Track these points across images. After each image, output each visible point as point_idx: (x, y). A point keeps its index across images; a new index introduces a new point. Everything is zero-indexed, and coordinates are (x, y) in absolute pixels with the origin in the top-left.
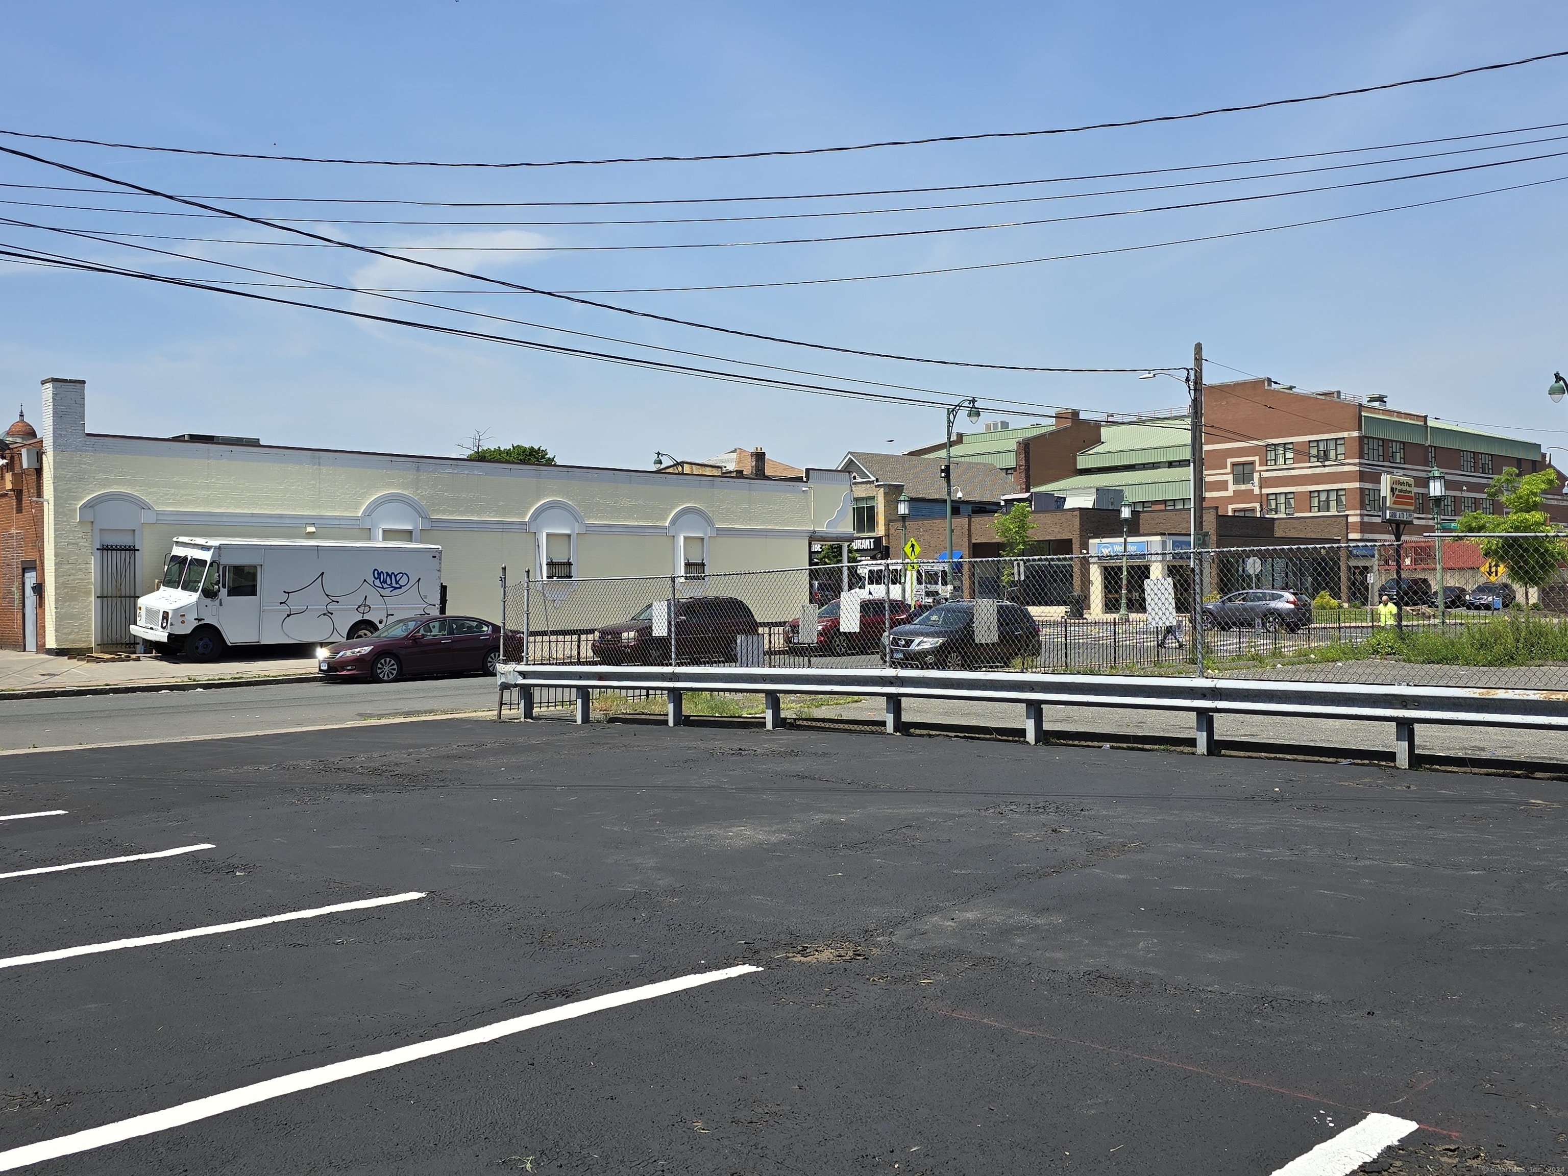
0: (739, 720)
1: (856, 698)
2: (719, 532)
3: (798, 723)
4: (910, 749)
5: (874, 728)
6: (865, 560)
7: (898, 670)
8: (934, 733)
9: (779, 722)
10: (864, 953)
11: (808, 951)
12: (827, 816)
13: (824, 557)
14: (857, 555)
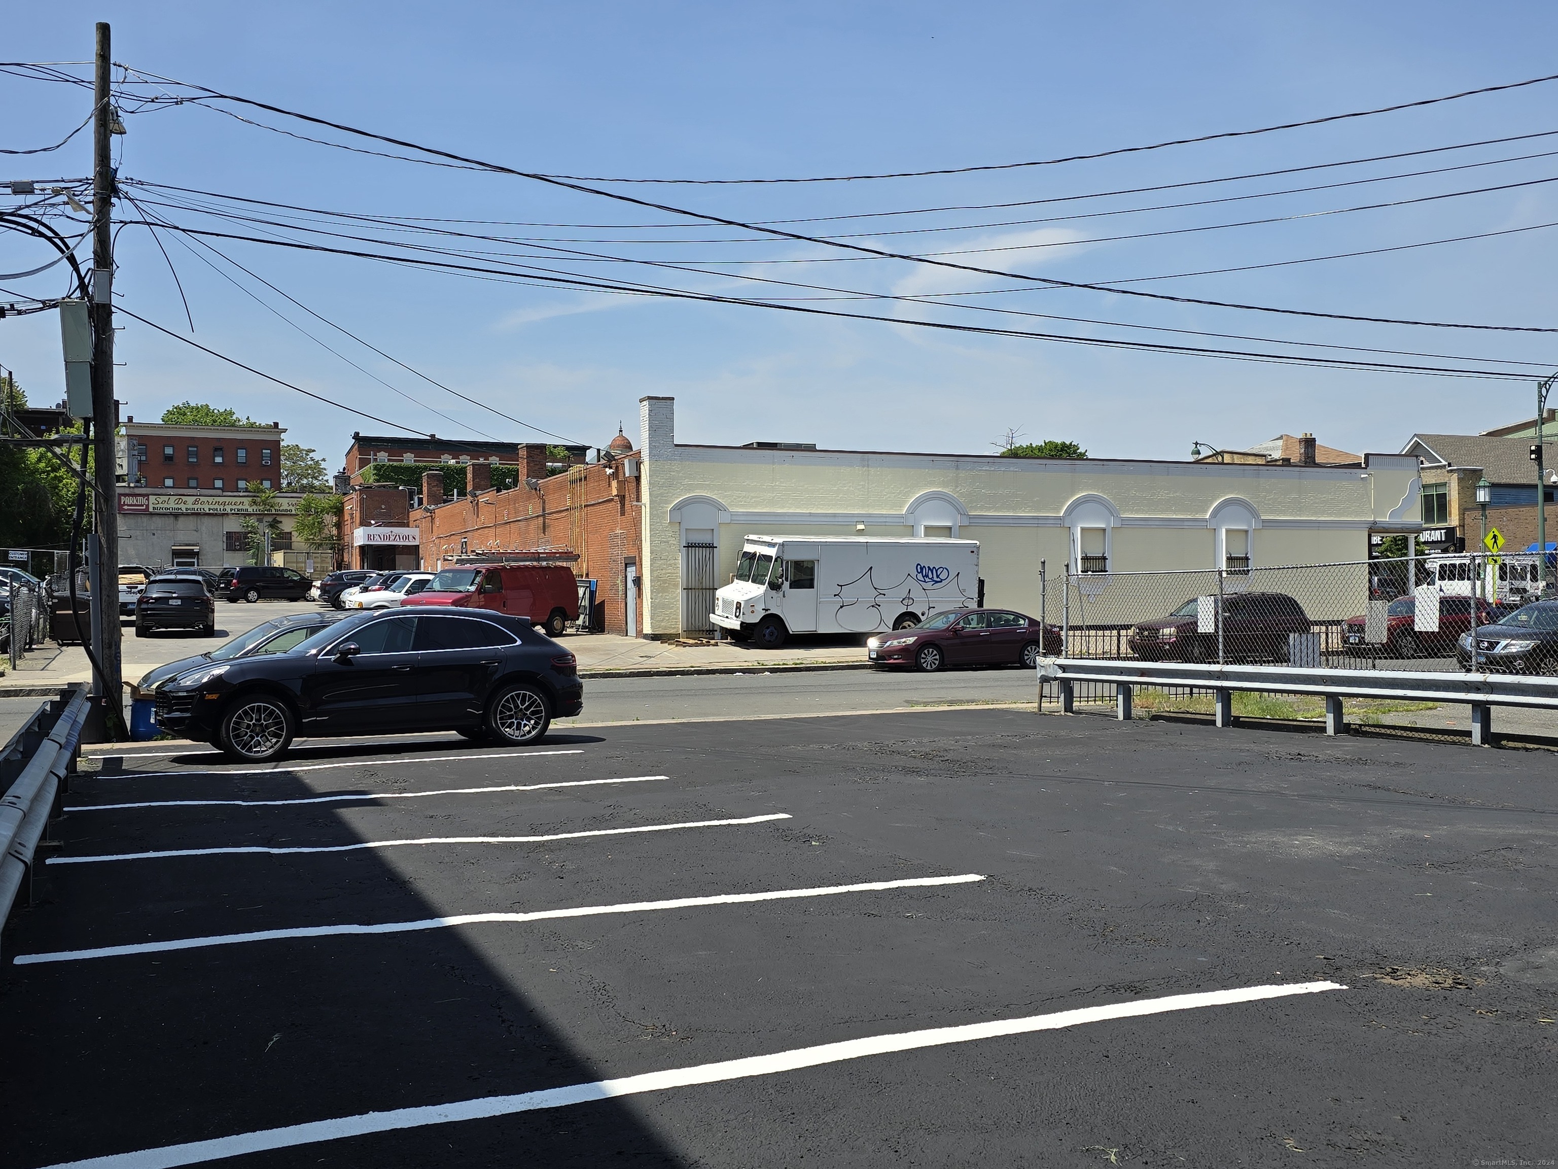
0: (1295, 723)
1: (1430, 704)
2: (1265, 524)
3: (1364, 729)
4: (1503, 762)
5: (1456, 739)
6: (1435, 553)
7: (1487, 675)
8: (1531, 746)
9: (1343, 728)
10: (1466, 982)
11: (1398, 973)
12: (1408, 832)
13: (1386, 550)
14: (1426, 548)
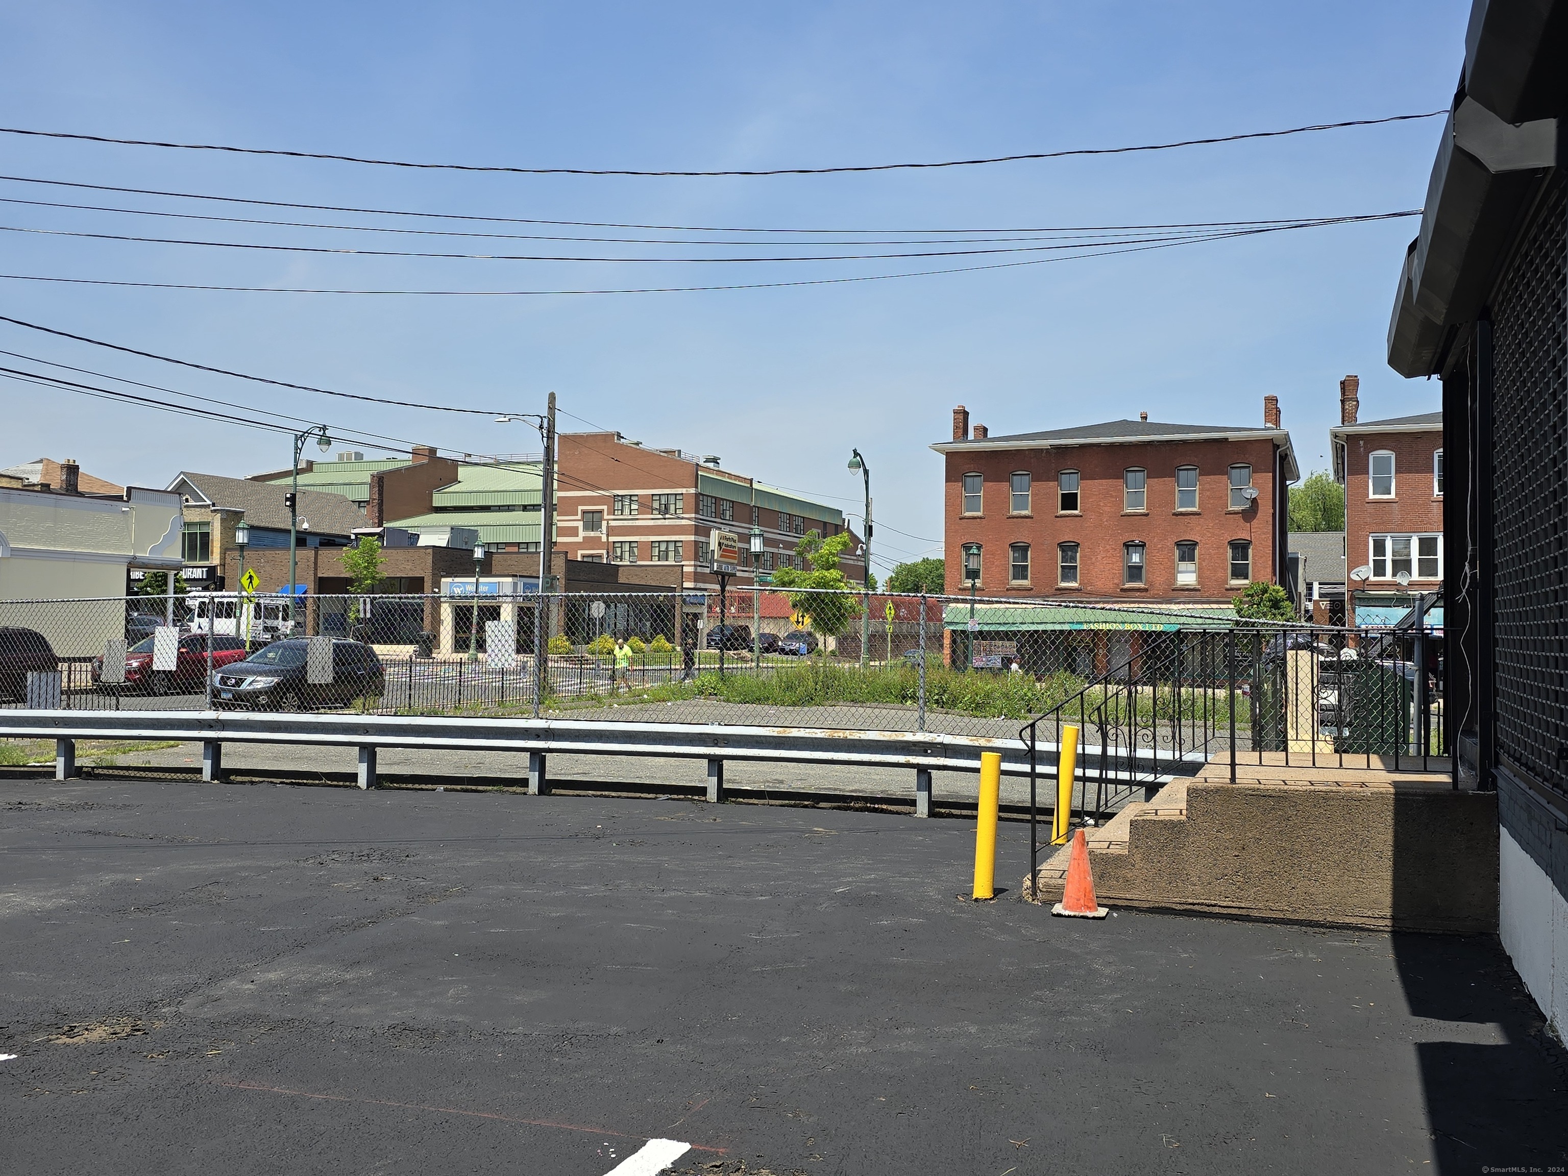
0: (22, 769)
1: (172, 742)
2: (14, 553)
3: (97, 772)
4: (228, 797)
5: (187, 776)
6: (196, 591)
7: (219, 713)
8: (257, 779)
9: (73, 771)
10: (144, 1028)
11: (75, 1031)
12: (120, 877)
13: (146, 586)
14: (186, 585)
